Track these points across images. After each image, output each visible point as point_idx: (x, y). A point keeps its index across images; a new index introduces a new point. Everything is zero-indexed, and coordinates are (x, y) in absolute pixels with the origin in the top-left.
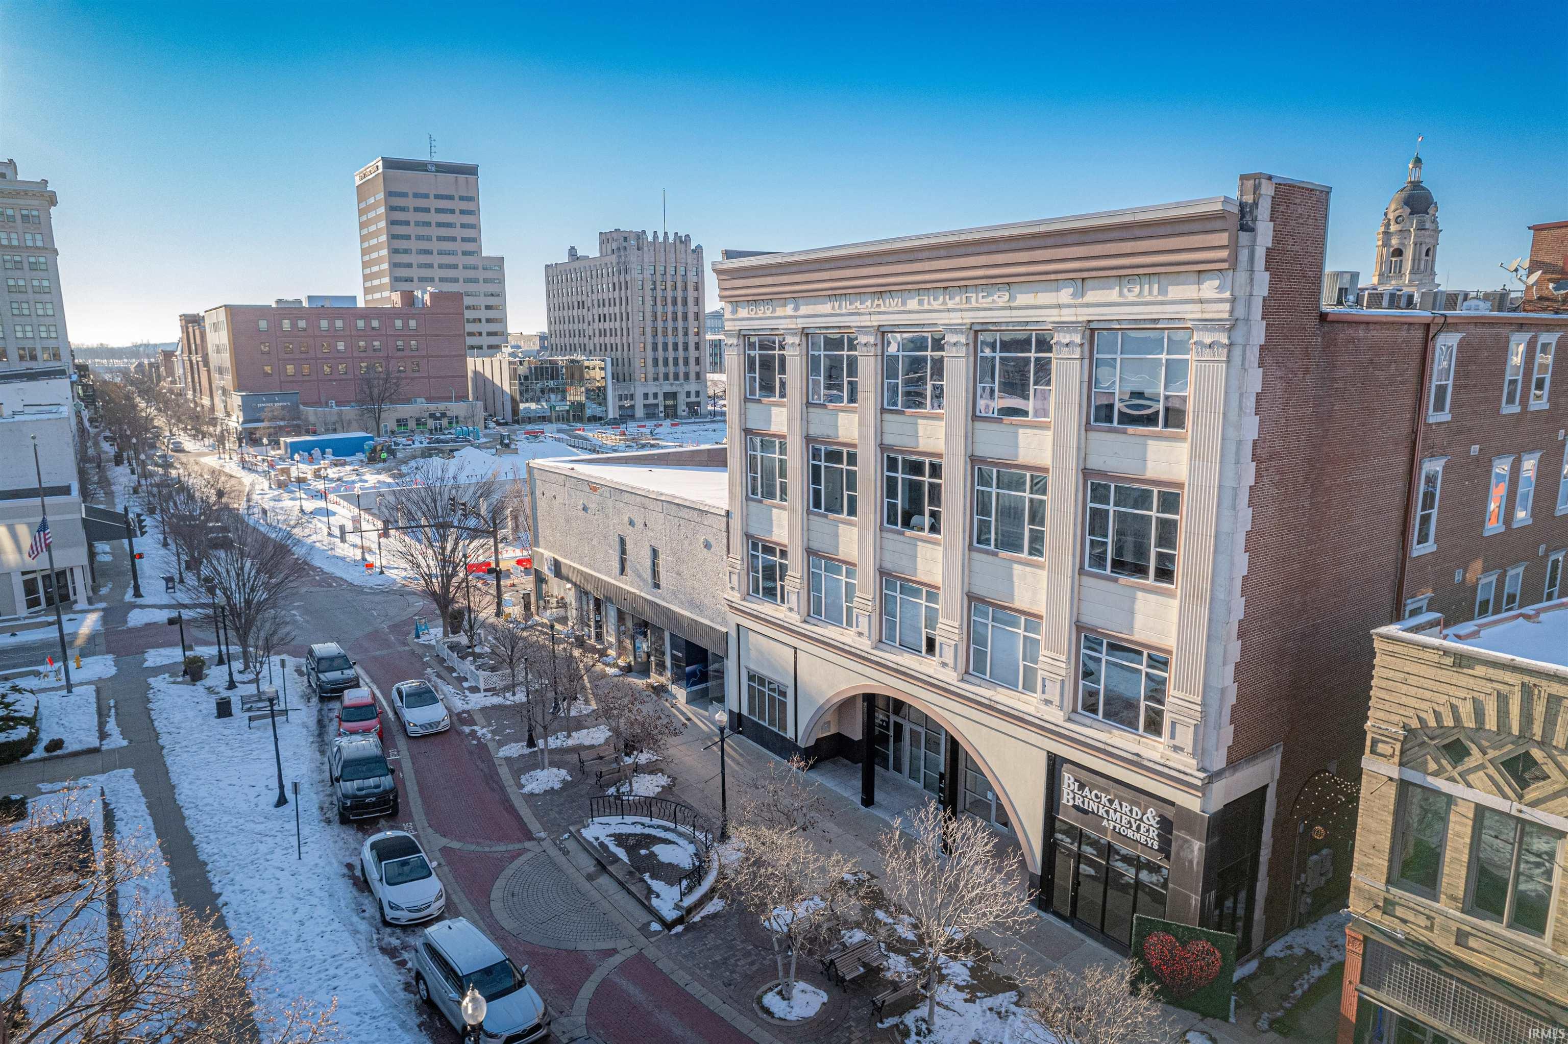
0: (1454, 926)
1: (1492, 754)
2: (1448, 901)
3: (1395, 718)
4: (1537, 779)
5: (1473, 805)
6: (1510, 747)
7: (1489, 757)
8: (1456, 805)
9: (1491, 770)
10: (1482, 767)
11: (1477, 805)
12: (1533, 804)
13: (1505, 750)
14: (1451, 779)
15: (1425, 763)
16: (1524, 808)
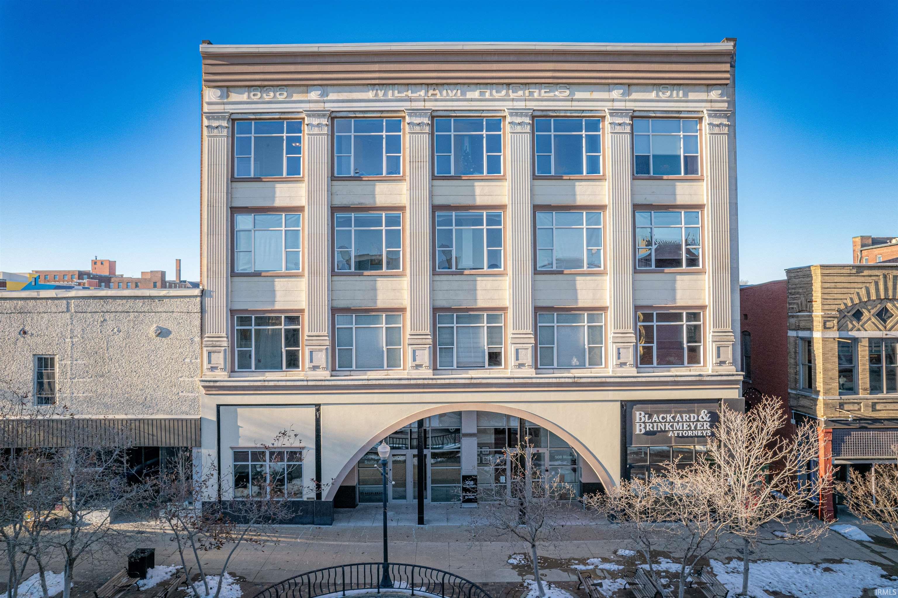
0: (870, 402)
1: (873, 311)
2: (863, 392)
3: (833, 307)
4: (889, 317)
5: (867, 339)
6: (879, 306)
7: (872, 313)
8: (861, 342)
9: (873, 319)
10: (870, 319)
11: (869, 338)
12: (890, 330)
13: (878, 308)
14: (859, 330)
15: (847, 325)
16: (888, 332)
